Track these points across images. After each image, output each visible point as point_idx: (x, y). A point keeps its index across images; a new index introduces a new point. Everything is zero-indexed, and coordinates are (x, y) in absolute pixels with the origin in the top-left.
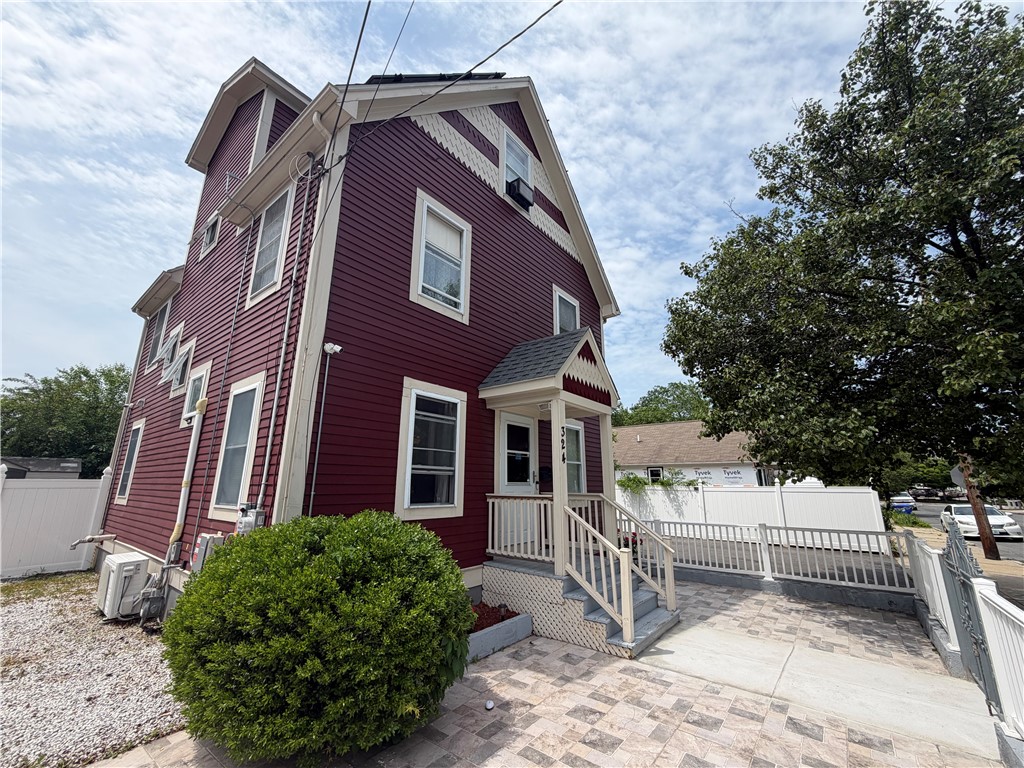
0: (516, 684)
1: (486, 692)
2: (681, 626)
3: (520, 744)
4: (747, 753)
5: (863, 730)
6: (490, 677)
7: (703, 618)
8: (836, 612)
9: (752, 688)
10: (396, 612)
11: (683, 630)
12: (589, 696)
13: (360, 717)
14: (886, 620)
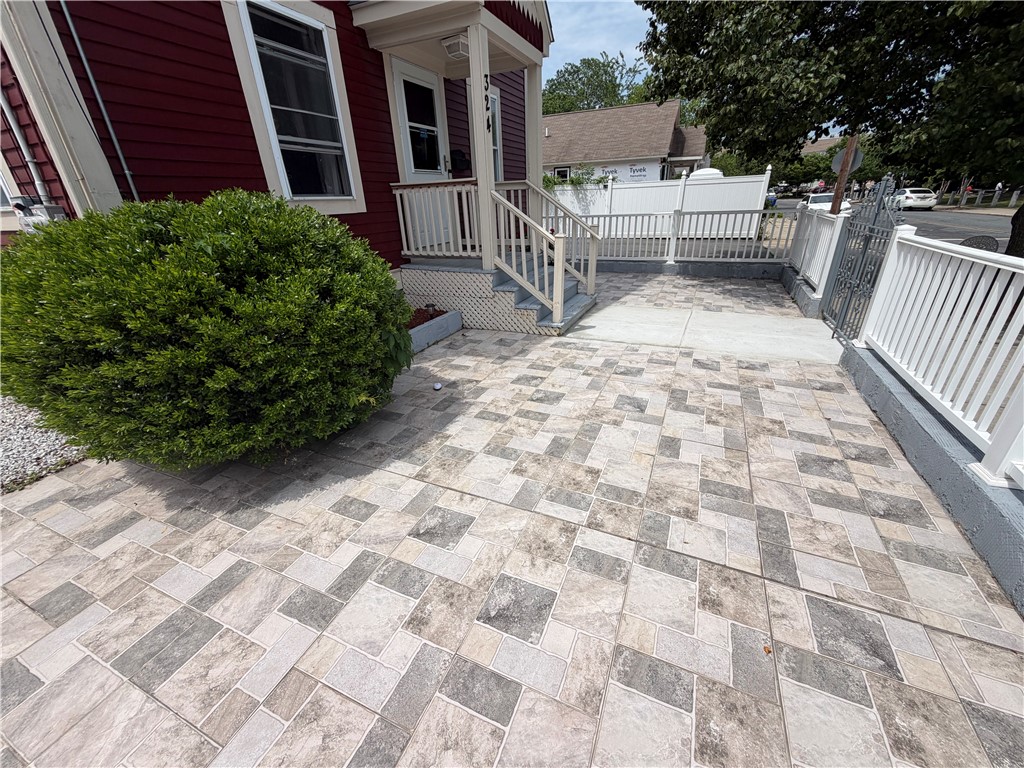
0: (457, 367)
1: (430, 377)
2: (598, 307)
3: (475, 410)
4: (665, 387)
5: (748, 360)
6: (431, 366)
7: (616, 299)
8: (722, 283)
9: (664, 344)
10: (318, 308)
11: (600, 309)
12: (528, 368)
13: (308, 413)
14: (759, 286)
